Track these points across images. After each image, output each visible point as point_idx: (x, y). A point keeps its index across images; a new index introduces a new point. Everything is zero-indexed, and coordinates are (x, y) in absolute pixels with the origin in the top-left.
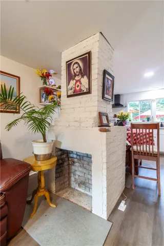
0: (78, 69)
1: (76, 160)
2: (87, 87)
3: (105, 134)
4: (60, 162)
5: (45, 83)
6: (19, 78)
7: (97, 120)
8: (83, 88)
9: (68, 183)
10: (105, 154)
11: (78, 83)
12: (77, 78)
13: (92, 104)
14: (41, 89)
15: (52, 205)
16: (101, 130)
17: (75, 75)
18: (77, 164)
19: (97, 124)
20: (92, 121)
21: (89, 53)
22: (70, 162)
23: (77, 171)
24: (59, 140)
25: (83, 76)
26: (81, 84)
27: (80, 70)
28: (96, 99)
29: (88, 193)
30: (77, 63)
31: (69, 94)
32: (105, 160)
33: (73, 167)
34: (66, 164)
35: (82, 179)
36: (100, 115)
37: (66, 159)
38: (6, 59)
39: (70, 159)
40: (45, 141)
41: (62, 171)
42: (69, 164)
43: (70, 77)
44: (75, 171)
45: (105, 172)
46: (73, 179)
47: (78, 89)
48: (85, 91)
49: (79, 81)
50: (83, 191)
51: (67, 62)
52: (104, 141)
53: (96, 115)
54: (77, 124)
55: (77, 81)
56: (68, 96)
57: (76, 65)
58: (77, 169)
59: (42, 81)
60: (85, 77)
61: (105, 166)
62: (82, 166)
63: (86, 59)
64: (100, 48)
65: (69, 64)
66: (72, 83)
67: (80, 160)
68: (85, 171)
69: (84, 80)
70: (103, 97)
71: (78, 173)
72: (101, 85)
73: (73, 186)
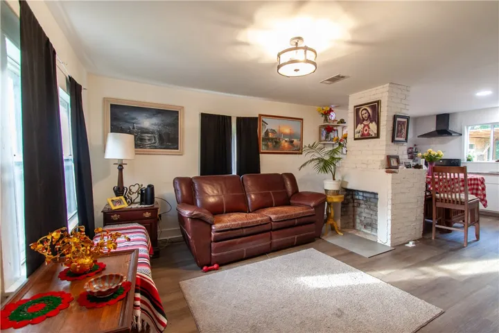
0: (367, 115)
1: (362, 202)
2: (376, 132)
3: (390, 175)
4: (346, 202)
5: (326, 120)
6: (302, 119)
7: (385, 163)
8: (371, 133)
9: (352, 224)
10: (390, 192)
11: (366, 128)
12: (365, 123)
13: (380, 148)
14: (321, 127)
15: (339, 233)
16: (387, 172)
17: (364, 120)
18: (363, 206)
19: (385, 166)
20: (379, 164)
21: (378, 102)
22: (356, 205)
23: (363, 212)
24: (345, 180)
25: (371, 122)
26: (369, 128)
27: (369, 115)
28: (385, 143)
29: (375, 234)
30: (365, 109)
31: (356, 137)
32: (390, 197)
33: (359, 210)
34: (351, 205)
35: (369, 221)
36: (389, 158)
37: (351, 200)
38: (293, 105)
39: (355, 201)
40: (334, 179)
41: (347, 211)
42: (354, 206)
43: (358, 121)
44: (362, 212)
45: (390, 207)
46: (358, 221)
47: (366, 133)
48: (373, 135)
49: (368, 126)
50: (369, 232)
51: (355, 107)
52: (390, 182)
53: (383, 158)
54: (364, 166)
55: (365, 126)
56: (355, 139)
57: (364, 111)
58: (363, 211)
59: (323, 118)
60: (374, 123)
61: (390, 202)
62: (369, 208)
63: (375, 106)
64: (389, 97)
65: (357, 109)
66: (360, 127)
67: (366, 201)
68: (371, 212)
69: (373, 126)
70: (393, 140)
71: (364, 215)
72: (391, 129)
73: (358, 228)
